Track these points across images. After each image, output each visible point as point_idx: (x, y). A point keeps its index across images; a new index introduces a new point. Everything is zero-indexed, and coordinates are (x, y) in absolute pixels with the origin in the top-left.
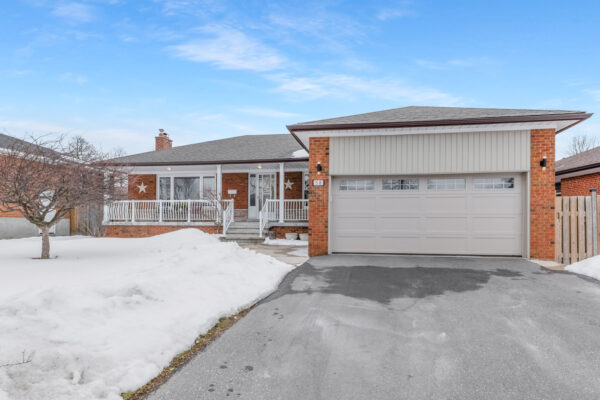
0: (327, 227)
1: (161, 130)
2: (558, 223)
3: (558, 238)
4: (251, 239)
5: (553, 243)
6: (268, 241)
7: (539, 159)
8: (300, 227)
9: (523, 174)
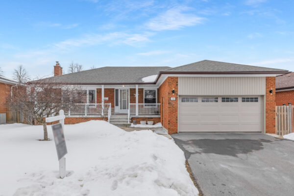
0: (177, 120)
1: (57, 62)
2: (276, 117)
3: (276, 124)
4: (124, 125)
5: (275, 126)
6: (132, 125)
7: (269, 90)
8: (146, 118)
9: (262, 96)
